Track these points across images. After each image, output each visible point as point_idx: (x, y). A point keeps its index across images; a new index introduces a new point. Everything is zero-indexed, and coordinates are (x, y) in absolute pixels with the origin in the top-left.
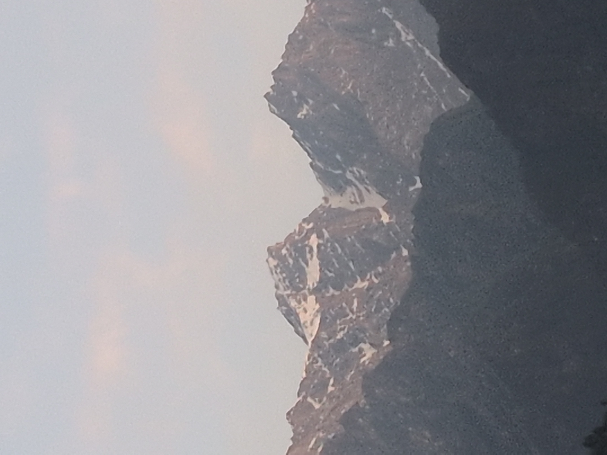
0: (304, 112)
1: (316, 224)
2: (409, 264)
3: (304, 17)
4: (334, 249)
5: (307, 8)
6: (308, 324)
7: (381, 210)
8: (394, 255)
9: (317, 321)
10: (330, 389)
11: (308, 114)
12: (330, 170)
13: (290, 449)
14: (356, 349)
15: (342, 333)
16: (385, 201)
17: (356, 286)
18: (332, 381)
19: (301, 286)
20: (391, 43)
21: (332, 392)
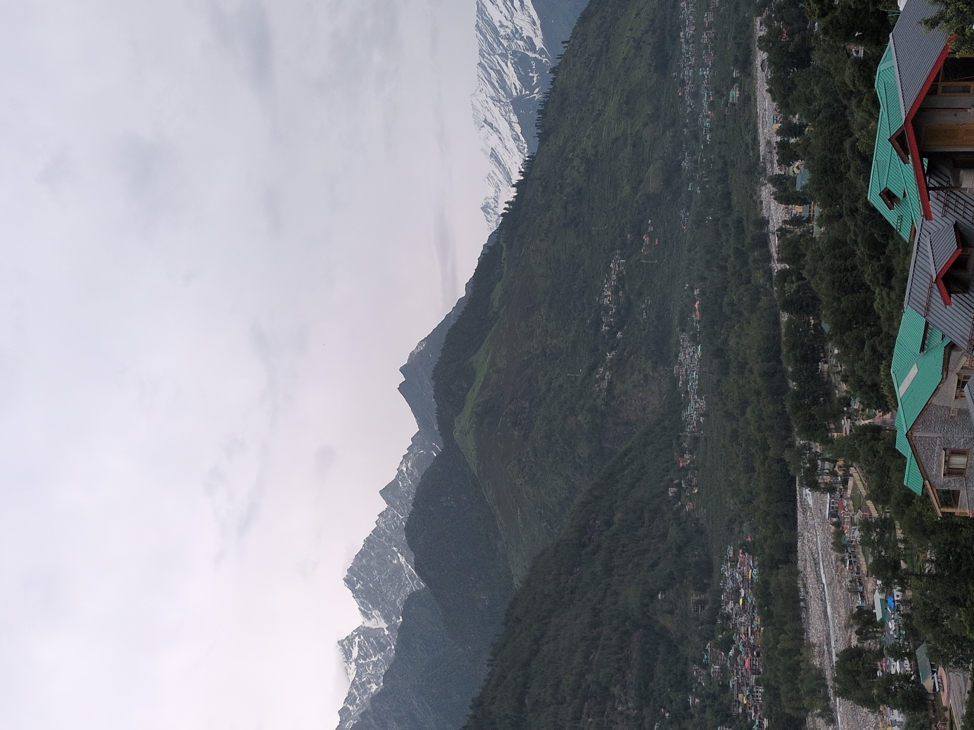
0: (358, 587)
1: (358, 632)
2: (394, 652)
3: (362, 549)
4: (365, 644)
5: (363, 545)
6: (351, 674)
7: (385, 630)
8: (388, 648)
9: (355, 672)
10: (357, 702)
11: (360, 588)
12: (366, 611)
13: (338, 726)
14: (369, 686)
15: (364, 679)
16: (387, 626)
17: (372, 659)
18: (358, 699)
19: (350, 658)
20: (395, 562)
21: (358, 703)
